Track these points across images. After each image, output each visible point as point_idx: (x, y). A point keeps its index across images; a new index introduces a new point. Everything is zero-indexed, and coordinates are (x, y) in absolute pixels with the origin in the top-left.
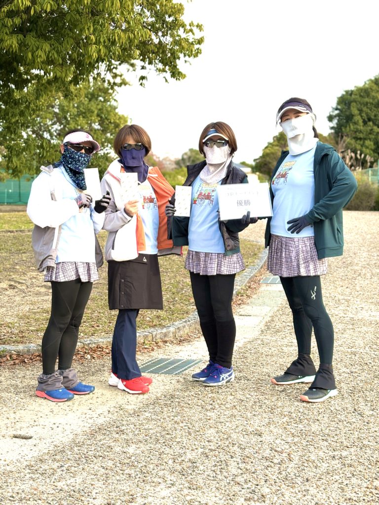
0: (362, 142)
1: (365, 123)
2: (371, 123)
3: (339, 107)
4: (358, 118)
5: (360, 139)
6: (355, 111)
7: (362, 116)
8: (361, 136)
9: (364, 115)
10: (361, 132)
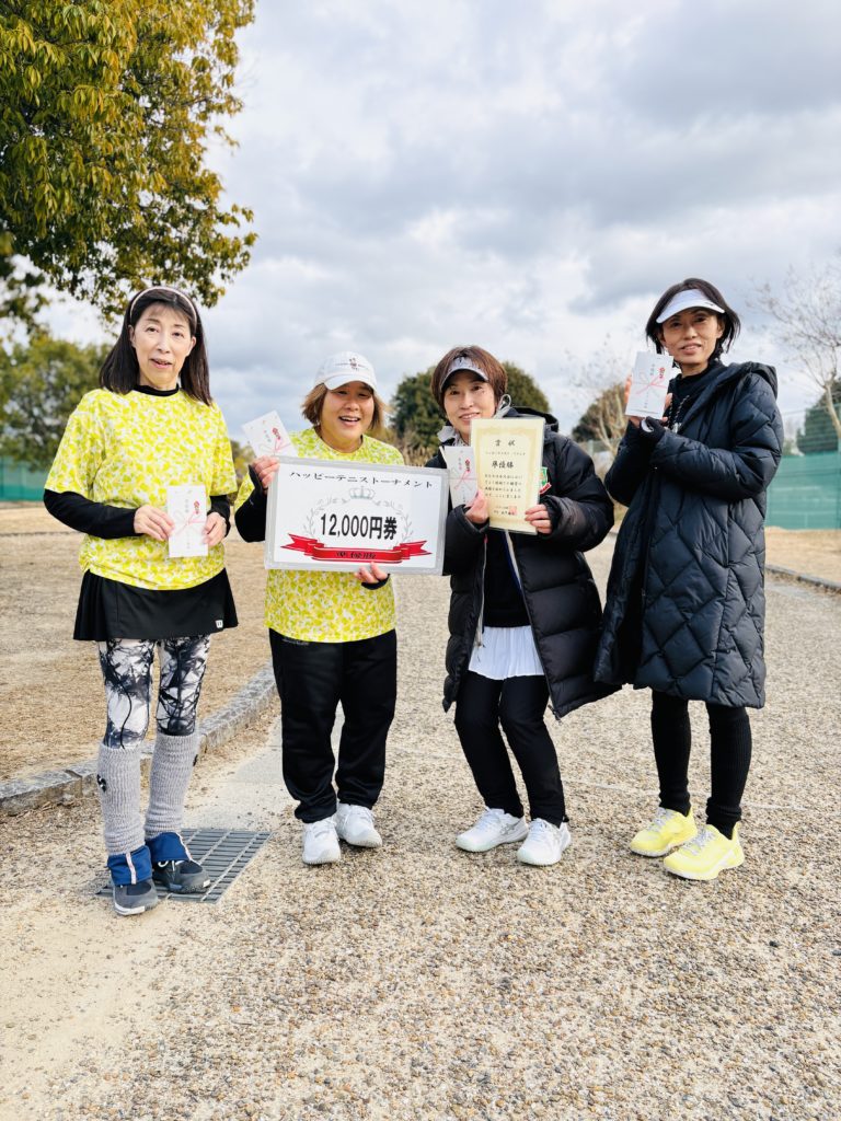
0: (426, 437)
1: (430, 415)
2: (436, 416)
3: (401, 396)
4: (421, 409)
5: (425, 433)
6: (419, 401)
7: (427, 408)
8: (427, 429)
9: (429, 405)
10: (425, 425)
